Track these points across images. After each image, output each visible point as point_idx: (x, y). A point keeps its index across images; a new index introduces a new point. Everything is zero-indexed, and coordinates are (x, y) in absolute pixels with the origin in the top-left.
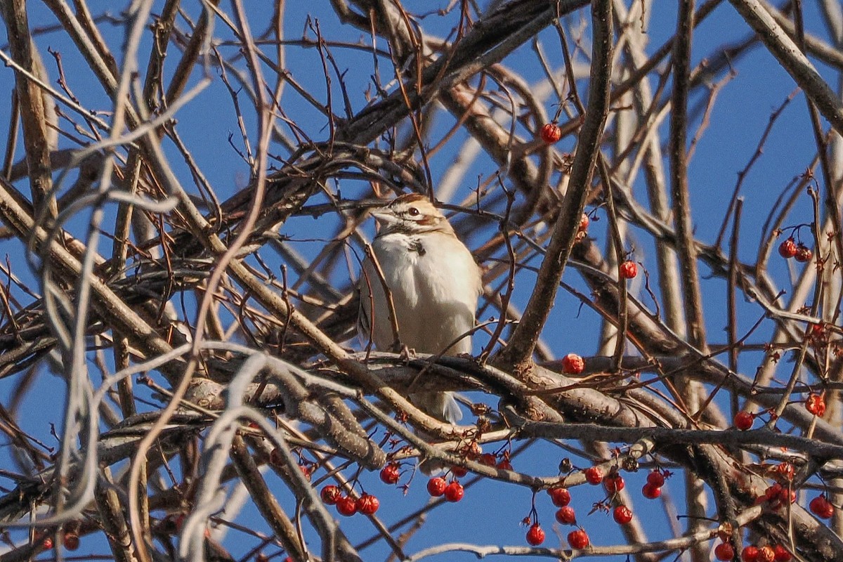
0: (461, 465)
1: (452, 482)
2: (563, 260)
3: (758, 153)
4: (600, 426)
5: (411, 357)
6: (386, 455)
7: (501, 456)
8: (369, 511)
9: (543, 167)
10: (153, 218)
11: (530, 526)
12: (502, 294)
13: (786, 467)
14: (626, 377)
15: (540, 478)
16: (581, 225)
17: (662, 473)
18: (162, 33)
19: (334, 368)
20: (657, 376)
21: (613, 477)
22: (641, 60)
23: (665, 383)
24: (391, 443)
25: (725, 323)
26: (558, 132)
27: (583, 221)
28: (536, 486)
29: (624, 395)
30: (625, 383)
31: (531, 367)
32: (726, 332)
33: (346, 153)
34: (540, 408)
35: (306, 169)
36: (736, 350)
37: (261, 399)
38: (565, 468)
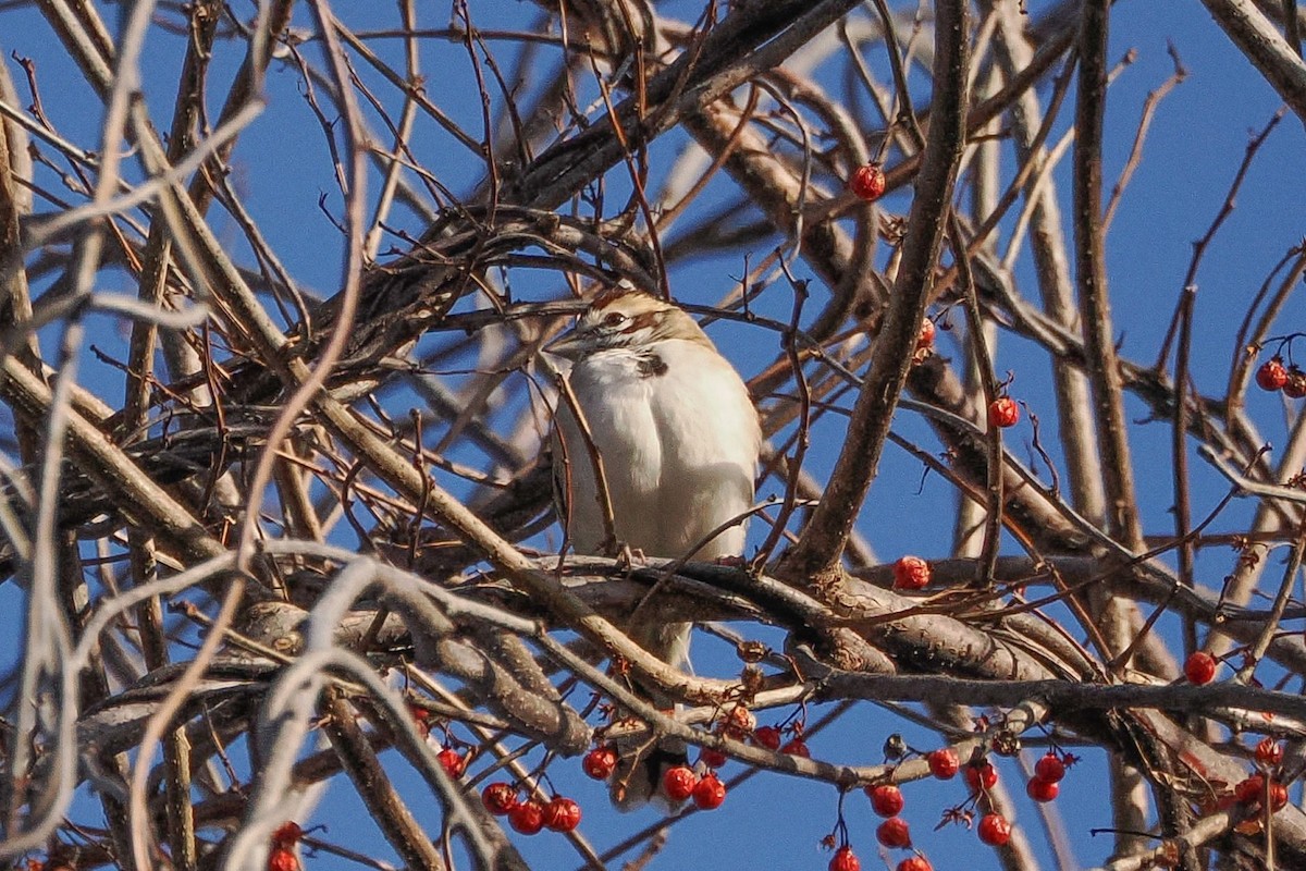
0: (715, 747)
1: (706, 776)
2: (891, 397)
3: (1227, 208)
4: (956, 679)
5: (636, 564)
6: (592, 731)
7: (789, 731)
8: (565, 826)
9: (862, 239)
10: (193, 339)
11: (835, 850)
12: (789, 456)
13: (1271, 747)
14: (1001, 594)
15: (851, 769)
16: (922, 337)
17: (1060, 756)
18: (203, 23)
19: (504, 584)
20: (1055, 592)
21: (977, 766)
22: (1023, 57)
23: (1069, 603)
24: (601, 711)
25: (1170, 500)
26: (880, 181)
27: (924, 330)
28: (846, 782)
29: (998, 625)
30: (999, 605)
31: (839, 580)
32: (1172, 516)
33: (521, 222)
34: (856, 649)
35: (451, 251)
36: (1190, 546)
37: (381, 637)
38: (893, 752)
